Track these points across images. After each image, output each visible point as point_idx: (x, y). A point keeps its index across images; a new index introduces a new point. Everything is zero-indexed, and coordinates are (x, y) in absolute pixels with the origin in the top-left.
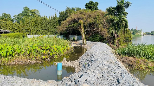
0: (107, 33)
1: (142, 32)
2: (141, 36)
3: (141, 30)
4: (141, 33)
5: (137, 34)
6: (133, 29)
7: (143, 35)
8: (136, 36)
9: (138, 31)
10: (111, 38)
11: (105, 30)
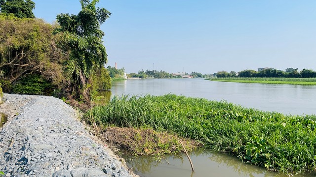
0: (60, 74)
1: (125, 73)
2: (123, 79)
4: (123, 74)
5: (118, 76)
7: (126, 78)
8: (115, 80)
10: (72, 85)
11: (55, 65)
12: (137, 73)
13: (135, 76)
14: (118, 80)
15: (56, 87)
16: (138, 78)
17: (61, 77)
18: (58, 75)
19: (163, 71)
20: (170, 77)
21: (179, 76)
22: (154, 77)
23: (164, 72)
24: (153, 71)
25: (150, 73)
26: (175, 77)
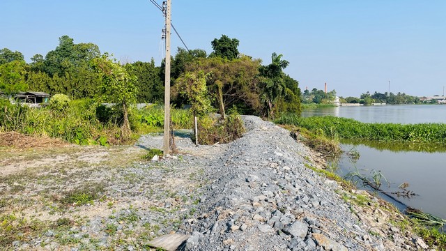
0: (258, 101)
1: (337, 97)
2: (333, 106)
3: (333, 93)
4: (334, 99)
5: (325, 102)
6: (314, 90)
7: (339, 104)
8: (320, 107)
9: (328, 96)
10: (264, 108)
11: (254, 95)
12: (359, 97)
13: (354, 101)
14: (324, 107)
15: (255, 111)
16: (359, 104)
17: (258, 103)
18: (256, 102)
19: (402, 93)
20: (416, 102)
21: (433, 102)
22: (387, 102)
23: (404, 94)
24: (386, 93)
25: (379, 97)
26: (425, 103)
